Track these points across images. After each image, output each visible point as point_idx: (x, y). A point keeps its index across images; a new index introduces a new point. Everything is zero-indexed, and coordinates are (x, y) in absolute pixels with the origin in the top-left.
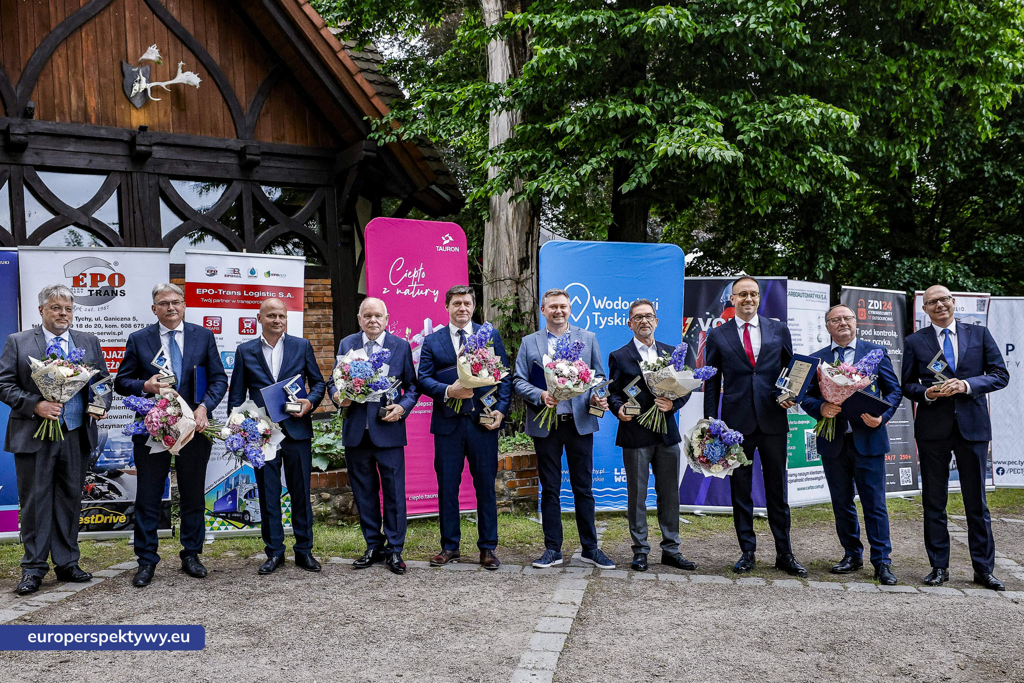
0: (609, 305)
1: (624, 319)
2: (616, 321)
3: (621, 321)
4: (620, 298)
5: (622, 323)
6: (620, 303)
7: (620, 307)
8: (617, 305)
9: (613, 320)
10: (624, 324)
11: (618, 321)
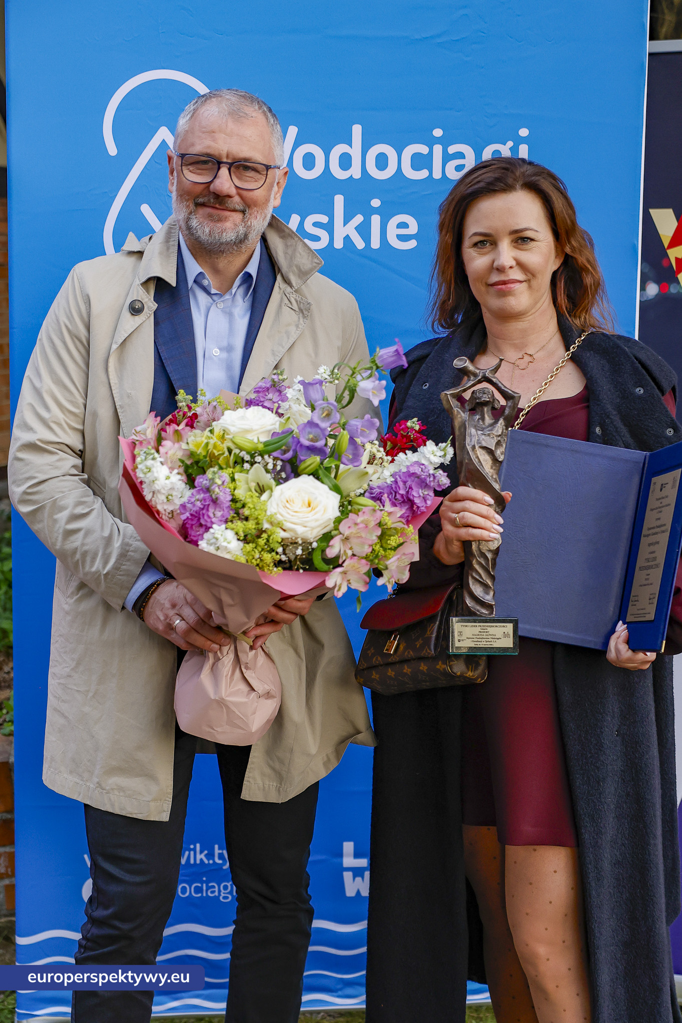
0: (309, 159)
1: (376, 220)
2: (340, 231)
3: (364, 230)
4: (357, 130)
5: (366, 238)
6: (355, 151)
7: (355, 172)
8: (345, 162)
9: (329, 228)
10: (375, 244)
11: (350, 230)
